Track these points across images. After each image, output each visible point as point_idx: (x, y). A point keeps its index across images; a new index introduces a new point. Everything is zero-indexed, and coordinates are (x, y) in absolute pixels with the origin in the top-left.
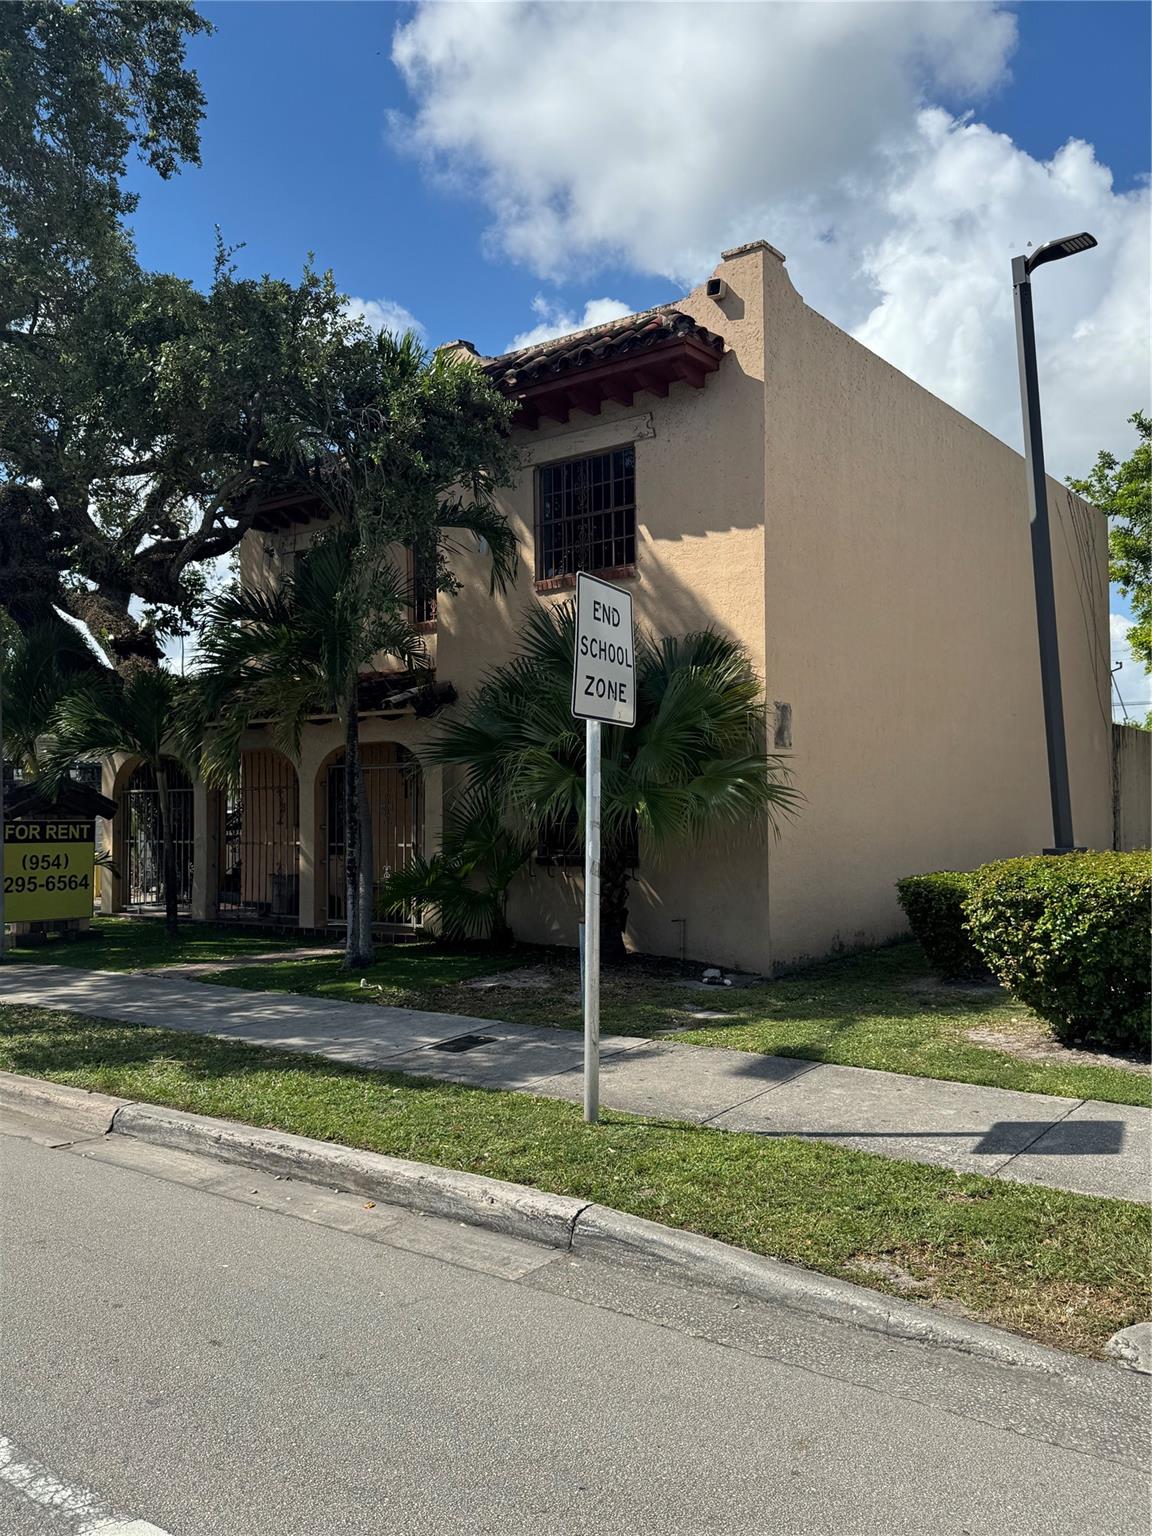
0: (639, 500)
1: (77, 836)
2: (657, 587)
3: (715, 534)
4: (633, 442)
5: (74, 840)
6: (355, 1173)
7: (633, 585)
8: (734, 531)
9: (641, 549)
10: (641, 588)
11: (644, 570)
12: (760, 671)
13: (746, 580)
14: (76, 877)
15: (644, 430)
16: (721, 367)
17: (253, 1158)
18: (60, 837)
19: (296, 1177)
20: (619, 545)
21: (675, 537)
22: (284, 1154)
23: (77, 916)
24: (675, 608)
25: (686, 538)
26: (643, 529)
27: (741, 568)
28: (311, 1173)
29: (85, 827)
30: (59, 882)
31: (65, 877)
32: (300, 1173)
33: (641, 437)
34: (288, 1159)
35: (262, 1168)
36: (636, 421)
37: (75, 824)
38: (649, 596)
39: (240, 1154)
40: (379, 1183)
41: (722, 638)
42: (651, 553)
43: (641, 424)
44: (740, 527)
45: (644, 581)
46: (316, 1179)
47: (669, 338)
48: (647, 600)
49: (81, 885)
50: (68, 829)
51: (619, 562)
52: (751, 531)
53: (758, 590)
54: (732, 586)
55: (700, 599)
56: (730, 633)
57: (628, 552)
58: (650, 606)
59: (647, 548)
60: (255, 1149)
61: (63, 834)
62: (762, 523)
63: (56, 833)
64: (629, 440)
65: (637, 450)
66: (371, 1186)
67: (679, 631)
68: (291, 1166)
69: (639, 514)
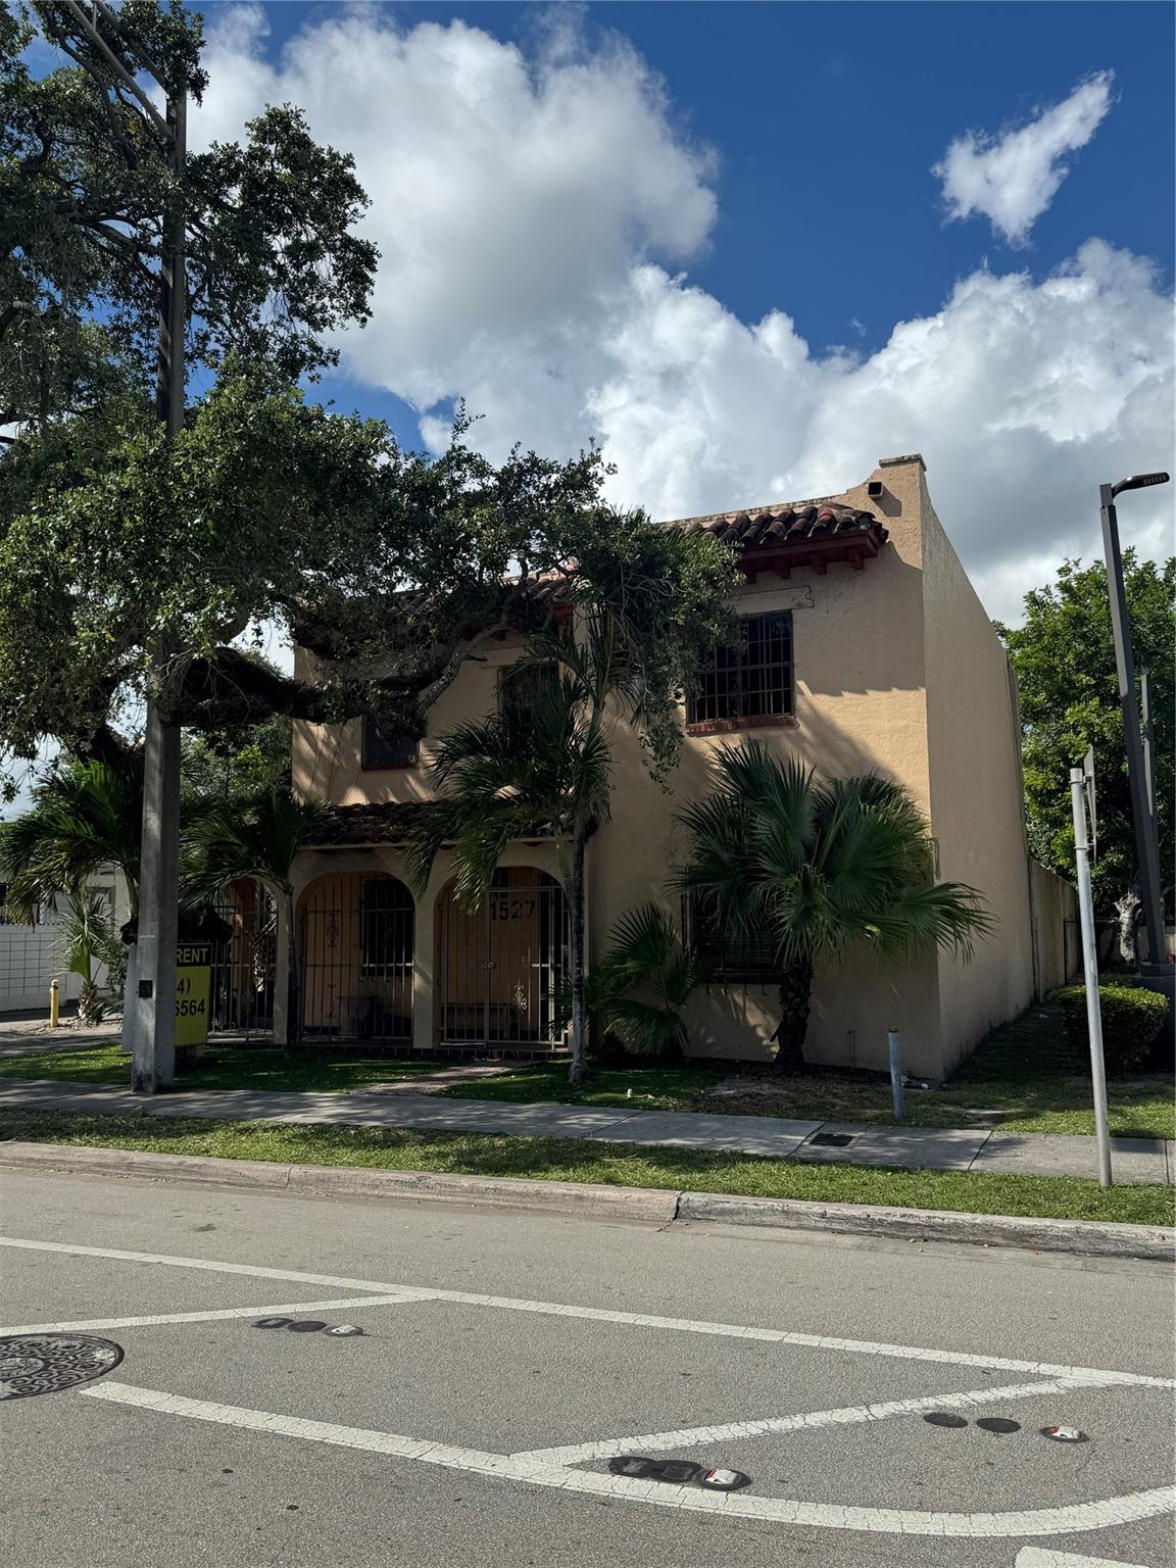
0: (797, 659)
1: (198, 960)
2: (816, 734)
3: (876, 693)
4: (791, 610)
5: (195, 964)
6: (1004, 1230)
7: (792, 732)
8: (895, 691)
9: (799, 701)
10: (800, 736)
11: (802, 719)
12: (924, 808)
13: (909, 734)
14: (195, 1001)
15: (803, 600)
16: (879, 554)
17: (871, 1227)
18: (185, 961)
19: (932, 1239)
20: (777, 696)
21: (835, 692)
22: (911, 1221)
23: (194, 1042)
24: (836, 753)
25: (846, 694)
26: (801, 684)
27: (903, 723)
28: (949, 1234)
29: (204, 950)
30: (183, 1007)
31: (186, 1002)
32: (935, 1235)
33: (800, 606)
34: (917, 1224)
35: (886, 1234)
36: (795, 592)
37: (196, 947)
38: (809, 742)
39: (856, 1225)
40: (1032, 1236)
41: (888, 782)
42: (811, 707)
43: (800, 595)
44: (900, 688)
45: (803, 729)
46: (956, 1238)
47: (851, 529)
48: (806, 745)
49: (199, 1010)
50: (190, 953)
51: (777, 710)
52: (912, 693)
53: (921, 741)
54: (895, 738)
55: (861, 747)
56: (894, 778)
57: (785, 702)
58: (809, 750)
59: (806, 700)
60: (873, 1219)
61: (187, 958)
62: (923, 686)
63: (182, 957)
64: (789, 607)
65: (794, 617)
66: (1020, 1239)
67: (840, 773)
68: (922, 1231)
69: (797, 671)
